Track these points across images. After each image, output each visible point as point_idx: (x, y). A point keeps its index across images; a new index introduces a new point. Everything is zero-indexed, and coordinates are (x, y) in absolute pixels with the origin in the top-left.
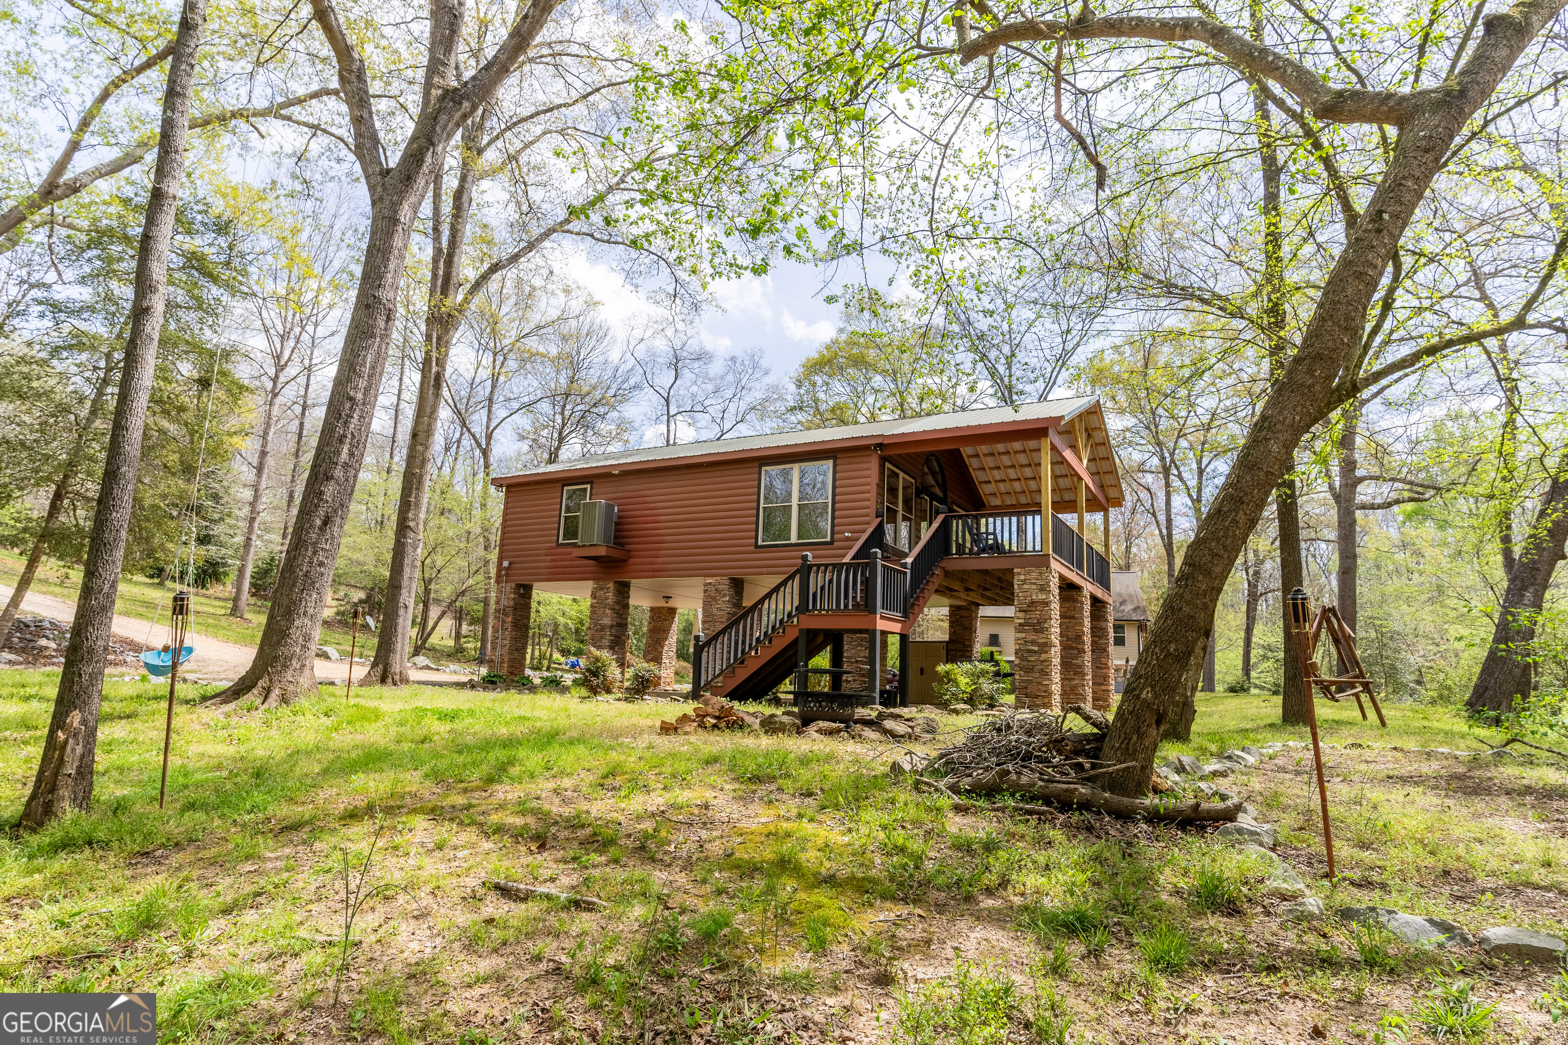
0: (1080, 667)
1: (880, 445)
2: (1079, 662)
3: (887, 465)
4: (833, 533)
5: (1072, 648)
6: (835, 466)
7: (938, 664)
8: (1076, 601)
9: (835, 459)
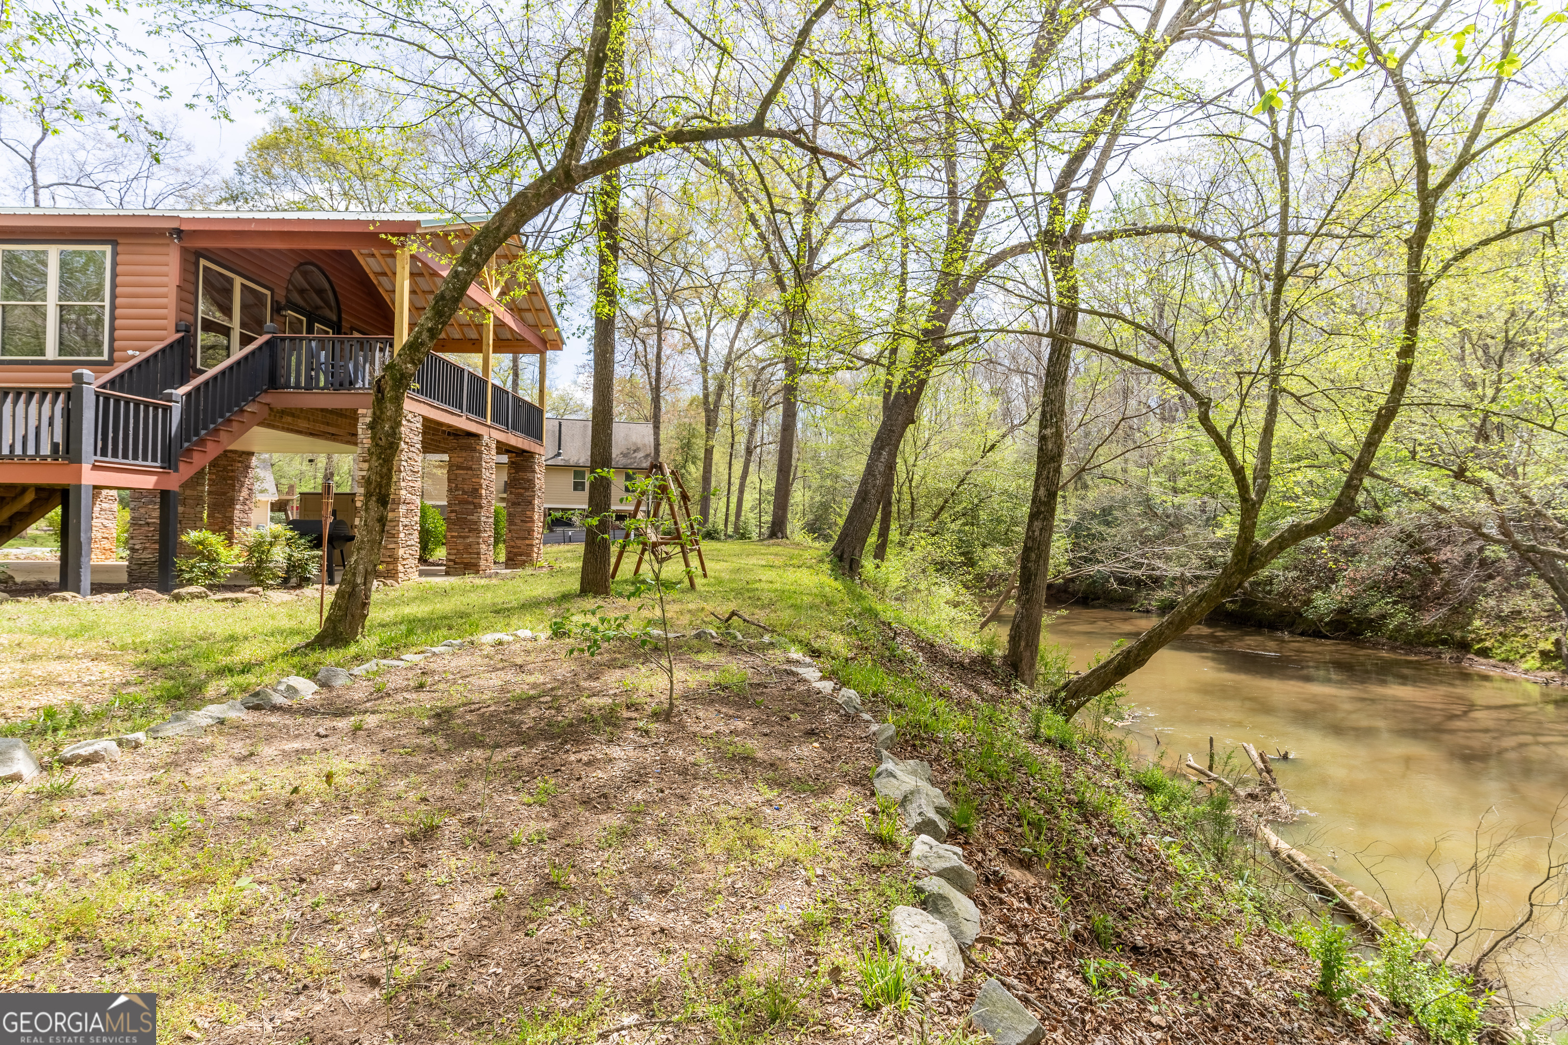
0: (476, 523)
1: (179, 232)
2: (474, 518)
3: (203, 262)
4: (112, 350)
5: (468, 503)
6: (115, 254)
7: (183, 531)
8: (474, 450)
9: (114, 243)
